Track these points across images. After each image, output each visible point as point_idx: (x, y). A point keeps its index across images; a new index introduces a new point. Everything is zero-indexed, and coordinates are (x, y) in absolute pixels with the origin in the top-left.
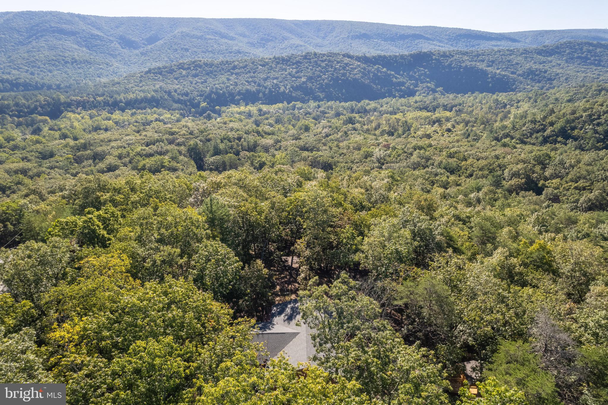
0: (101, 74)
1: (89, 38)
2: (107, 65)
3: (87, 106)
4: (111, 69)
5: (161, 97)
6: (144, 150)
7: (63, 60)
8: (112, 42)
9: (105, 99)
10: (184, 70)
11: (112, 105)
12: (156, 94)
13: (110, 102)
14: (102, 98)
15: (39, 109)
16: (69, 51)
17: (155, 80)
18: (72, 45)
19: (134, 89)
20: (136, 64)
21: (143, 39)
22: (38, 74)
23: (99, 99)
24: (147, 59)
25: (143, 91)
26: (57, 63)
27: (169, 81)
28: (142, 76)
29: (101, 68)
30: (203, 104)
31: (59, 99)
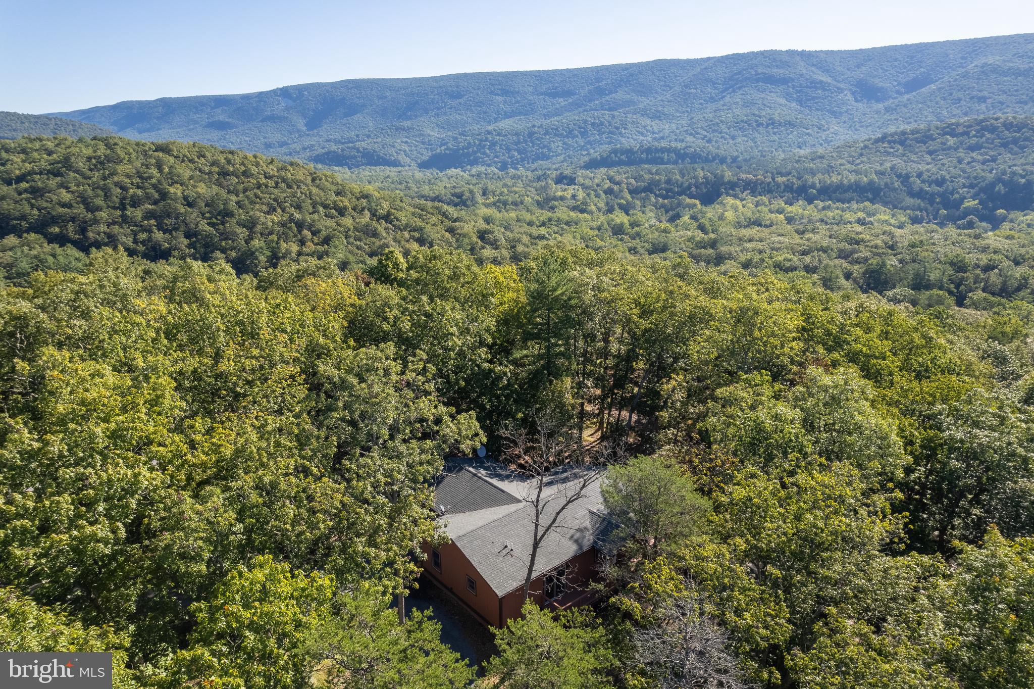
0: (805, 143)
1: (807, 87)
2: (820, 128)
3: (759, 189)
4: (823, 135)
5: (886, 184)
6: (790, 260)
7: (756, 121)
8: (841, 90)
9: (788, 180)
10: (953, 136)
11: (796, 192)
12: (879, 179)
13: (795, 186)
14: (784, 179)
15: (693, 189)
16: (770, 108)
17: (888, 153)
18: (778, 99)
19: (842, 167)
20: (870, 128)
21: (899, 84)
22: (716, 142)
23: (780, 179)
24: (893, 117)
25: (857, 172)
26: (746, 126)
27: (914, 157)
28: (866, 147)
29: (807, 134)
30: (970, 203)
31: (723, 176)
